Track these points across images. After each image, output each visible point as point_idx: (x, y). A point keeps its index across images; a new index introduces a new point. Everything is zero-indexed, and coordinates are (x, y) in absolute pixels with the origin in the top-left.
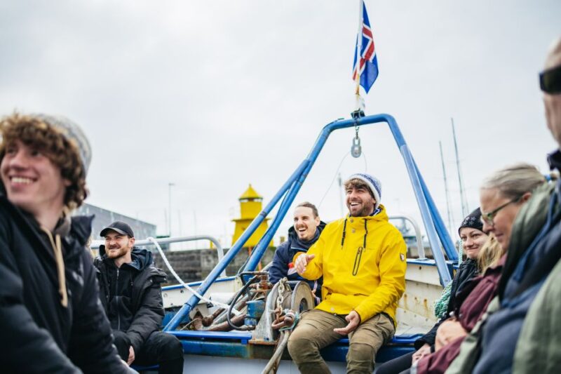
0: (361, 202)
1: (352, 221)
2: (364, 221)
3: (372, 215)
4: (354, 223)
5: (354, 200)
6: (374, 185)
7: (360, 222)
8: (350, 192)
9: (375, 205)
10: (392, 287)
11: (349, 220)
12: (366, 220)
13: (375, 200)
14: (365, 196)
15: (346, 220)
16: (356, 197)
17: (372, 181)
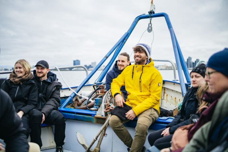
0: (140, 57)
1: (137, 67)
2: (142, 67)
3: (146, 64)
4: (137, 68)
5: (138, 56)
6: (148, 50)
7: (140, 67)
8: (136, 52)
9: (147, 59)
10: (153, 99)
11: (135, 66)
12: (143, 66)
13: (147, 56)
14: (143, 55)
15: (134, 66)
16: (138, 55)
17: (147, 48)
